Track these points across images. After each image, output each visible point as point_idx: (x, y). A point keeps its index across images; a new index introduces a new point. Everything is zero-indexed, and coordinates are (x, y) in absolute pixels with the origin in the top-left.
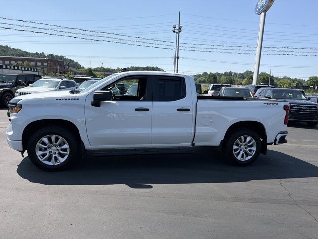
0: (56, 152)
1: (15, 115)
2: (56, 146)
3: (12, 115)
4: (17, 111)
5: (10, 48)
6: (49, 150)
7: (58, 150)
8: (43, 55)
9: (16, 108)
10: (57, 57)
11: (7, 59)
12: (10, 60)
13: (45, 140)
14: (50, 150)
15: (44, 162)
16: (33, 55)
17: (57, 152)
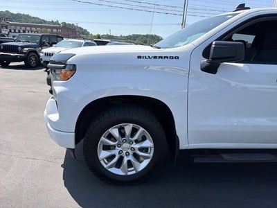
0: (129, 151)
1: (62, 85)
2: (131, 143)
3: (57, 85)
4: (66, 78)
5: (30, 17)
6: (118, 149)
7: (133, 149)
8: (57, 23)
9: (63, 71)
10: (69, 25)
11: (28, 26)
12: (31, 26)
13: (115, 132)
14: (120, 149)
15: (110, 170)
16: (49, 23)
17: (131, 153)
